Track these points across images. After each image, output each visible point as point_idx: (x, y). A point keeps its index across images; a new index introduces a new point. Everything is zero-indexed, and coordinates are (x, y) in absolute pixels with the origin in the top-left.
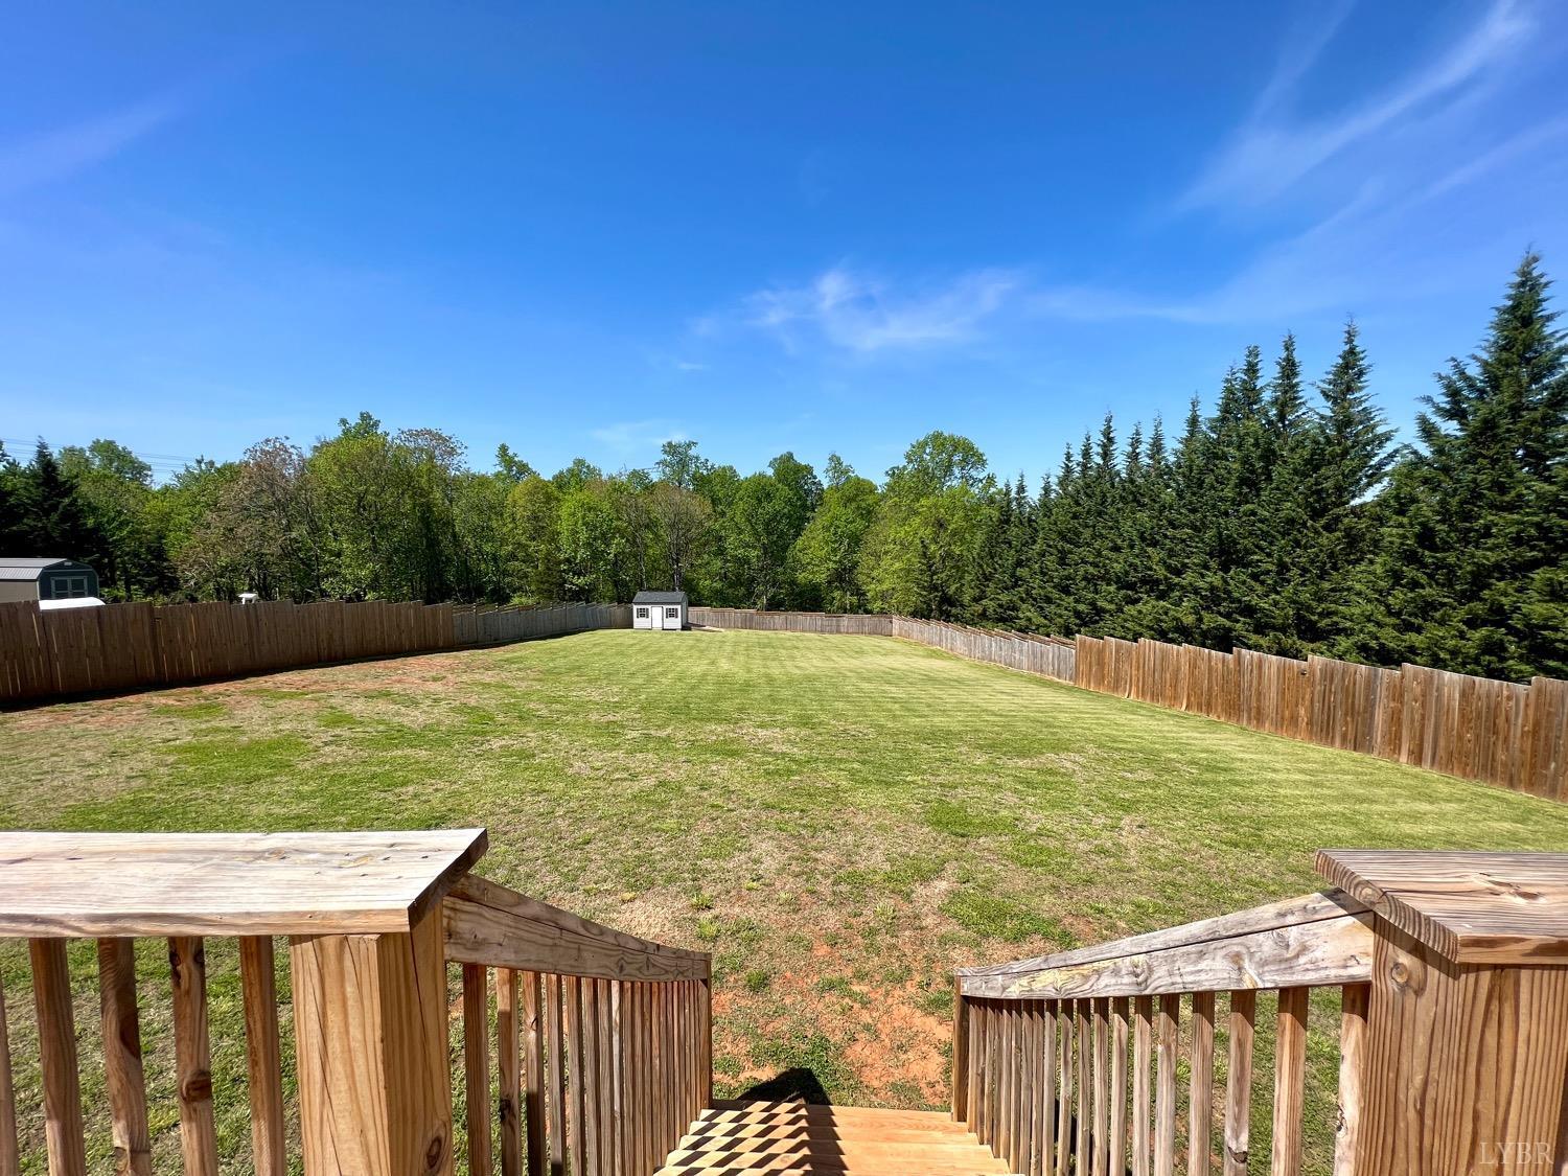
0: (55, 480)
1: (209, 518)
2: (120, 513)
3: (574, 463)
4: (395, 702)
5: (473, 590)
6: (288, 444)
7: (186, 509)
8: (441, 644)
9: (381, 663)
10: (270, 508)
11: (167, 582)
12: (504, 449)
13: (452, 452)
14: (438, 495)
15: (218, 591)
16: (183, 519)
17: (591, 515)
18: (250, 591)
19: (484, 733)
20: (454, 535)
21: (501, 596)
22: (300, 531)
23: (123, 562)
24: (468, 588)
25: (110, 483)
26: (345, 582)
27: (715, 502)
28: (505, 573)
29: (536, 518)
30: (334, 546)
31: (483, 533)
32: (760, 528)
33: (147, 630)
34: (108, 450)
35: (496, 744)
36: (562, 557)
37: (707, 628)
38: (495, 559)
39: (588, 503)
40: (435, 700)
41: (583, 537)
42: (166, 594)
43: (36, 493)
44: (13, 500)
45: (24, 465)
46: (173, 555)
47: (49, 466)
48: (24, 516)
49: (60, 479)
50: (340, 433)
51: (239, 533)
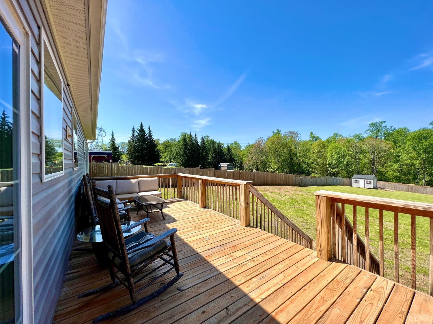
1: (249, 155)
2: (237, 155)
3: (334, 134)
4: (277, 195)
5: (301, 172)
6: (263, 139)
7: (246, 154)
8: (290, 184)
9: (276, 187)
10: (259, 153)
11: (243, 168)
12: (311, 133)
13: (297, 136)
14: (293, 147)
15: (250, 170)
16: (245, 155)
17: (338, 150)
18: (255, 170)
19: (294, 204)
20: (297, 157)
21: (309, 174)
22: (264, 157)
23: (237, 164)
24: (300, 171)
25: (236, 149)
26: (272, 169)
27: (395, 142)
28: (310, 168)
29: (320, 152)
30: (270, 160)
31: (305, 156)
32: (420, 151)
34: (236, 143)
35: (296, 207)
36: (327, 163)
37: (386, 189)
38: (308, 164)
39: (337, 146)
40: (285, 196)
41: (335, 157)
42: (242, 170)
43: (227, 152)
44: (224, 153)
45: (226, 147)
46: (244, 162)
47: (228, 147)
48: (225, 156)
49: (230, 149)
50: (272, 135)
51: (254, 158)
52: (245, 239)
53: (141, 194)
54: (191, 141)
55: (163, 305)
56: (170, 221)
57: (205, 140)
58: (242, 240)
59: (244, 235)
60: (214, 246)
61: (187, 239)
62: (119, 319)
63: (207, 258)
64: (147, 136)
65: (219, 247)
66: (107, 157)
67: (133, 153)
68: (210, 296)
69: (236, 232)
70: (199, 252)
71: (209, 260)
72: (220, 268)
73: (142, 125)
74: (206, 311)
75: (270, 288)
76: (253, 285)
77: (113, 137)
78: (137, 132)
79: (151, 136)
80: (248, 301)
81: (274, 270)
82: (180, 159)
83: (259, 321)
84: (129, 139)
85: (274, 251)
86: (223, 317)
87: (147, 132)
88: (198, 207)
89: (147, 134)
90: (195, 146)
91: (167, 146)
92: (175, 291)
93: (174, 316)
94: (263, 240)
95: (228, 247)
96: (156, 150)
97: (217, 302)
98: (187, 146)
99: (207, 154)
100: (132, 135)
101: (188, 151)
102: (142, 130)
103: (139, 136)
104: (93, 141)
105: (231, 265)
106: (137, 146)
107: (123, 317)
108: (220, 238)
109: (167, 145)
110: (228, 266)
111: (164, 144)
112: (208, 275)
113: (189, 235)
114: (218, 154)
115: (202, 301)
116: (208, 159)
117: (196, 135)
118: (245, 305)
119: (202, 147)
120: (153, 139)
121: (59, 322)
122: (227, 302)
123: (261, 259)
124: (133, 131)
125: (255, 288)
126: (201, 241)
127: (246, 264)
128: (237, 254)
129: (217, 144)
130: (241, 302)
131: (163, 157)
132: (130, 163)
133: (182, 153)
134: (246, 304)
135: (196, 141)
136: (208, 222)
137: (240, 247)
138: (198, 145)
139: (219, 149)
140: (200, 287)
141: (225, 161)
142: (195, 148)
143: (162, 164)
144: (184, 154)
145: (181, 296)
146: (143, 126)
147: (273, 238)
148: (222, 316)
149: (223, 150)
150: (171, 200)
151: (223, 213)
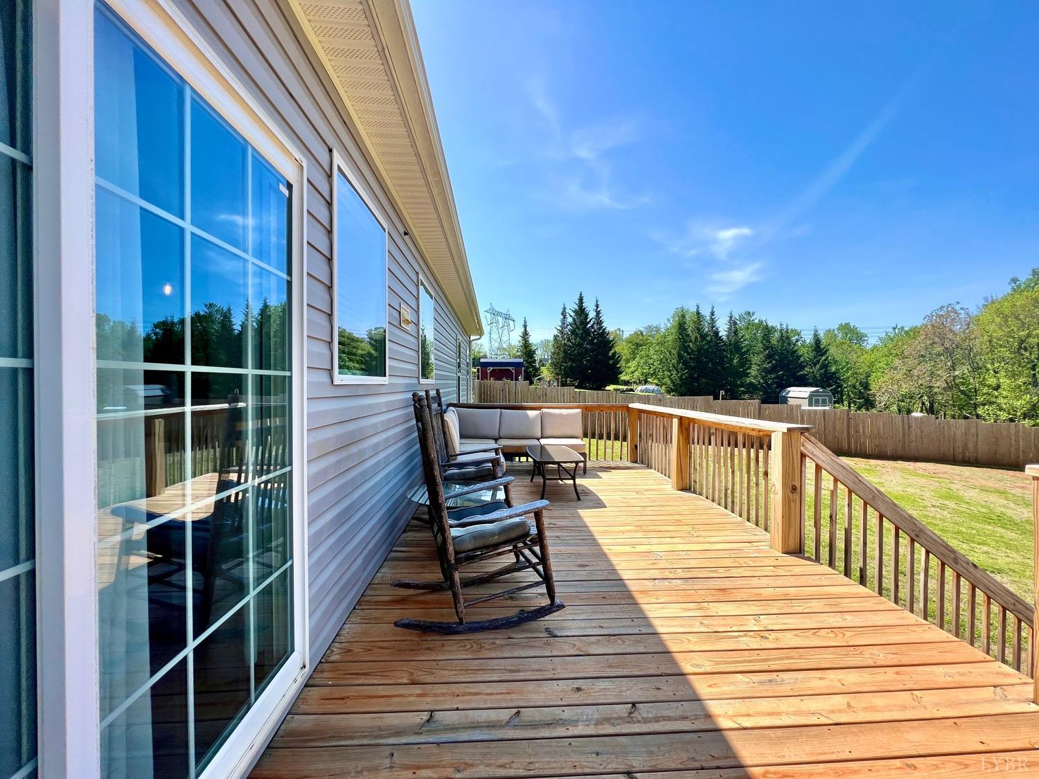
0: (819, 347)
1: (897, 363)
2: (847, 363)
4: (1006, 498)
6: (958, 307)
7: (883, 359)
10: (939, 355)
11: (869, 403)
15: (899, 410)
16: (881, 365)
22: (963, 370)
23: (848, 390)
25: (845, 347)
26: (1001, 409)
30: (992, 381)
33: (845, 425)
34: (847, 329)
42: (867, 409)
43: (812, 355)
44: (802, 359)
45: (808, 341)
46: (874, 388)
47: (817, 341)
48: (805, 367)
49: (822, 347)
50: (1009, 289)
51: (915, 372)
52: (764, 582)
53: (543, 441)
54: (698, 329)
55: (508, 645)
56: (590, 504)
57: (740, 324)
58: (755, 582)
59: (768, 571)
60: (667, 574)
61: (610, 547)
62: (435, 638)
63: (636, 595)
64: (592, 323)
65: (681, 581)
66: (514, 371)
67: (563, 362)
68: (608, 667)
69: (746, 560)
70: (625, 577)
71: (641, 599)
72: (660, 624)
73: (581, 300)
74: (584, 690)
75: (779, 714)
76: (732, 688)
77: (526, 330)
78: (571, 316)
79: (600, 323)
80: (698, 713)
81: (820, 678)
82: (669, 377)
83: (704, 764)
84: (556, 332)
85: (850, 634)
86: (615, 716)
87: (592, 315)
88: (668, 486)
89: (591, 319)
90: (709, 342)
91: (638, 345)
92: (540, 632)
93: (518, 671)
94: (826, 597)
95: (705, 587)
96: (610, 354)
97: (618, 683)
98: (686, 342)
99: (745, 362)
100: (560, 324)
101: (689, 354)
102: (581, 312)
103: (576, 324)
104: (479, 337)
105: (691, 626)
106: (569, 346)
107: (440, 638)
108: (693, 563)
109: (638, 343)
110: (680, 626)
111: (629, 341)
112: (624, 627)
113: (618, 540)
114: (781, 360)
115: (586, 668)
116: (747, 375)
117: (712, 314)
118: (684, 718)
119: (730, 344)
120: (605, 329)
121: (363, 609)
122: (640, 693)
123: (790, 640)
124: (562, 314)
125: (730, 696)
126: (640, 557)
127: (736, 637)
128: (721, 609)
129: (777, 335)
130: (677, 708)
131: (629, 371)
132: (556, 384)
133: (674, 361)
134: (687, 718)
135: (713, 327)
136: (678, 523)
137: (740, 595)
138: (720, 339)
139: (782, 346)
140: (593, 643)
141: (802, 382)
142: (710, 347)
143: (625, 388)
144: (678, 363)
145: (548, 644)
146: (584, 301)
147: (867, 601)
148: (616, 713)
149: (796, 351)
150: (612, 464)
151: (730, 510)
